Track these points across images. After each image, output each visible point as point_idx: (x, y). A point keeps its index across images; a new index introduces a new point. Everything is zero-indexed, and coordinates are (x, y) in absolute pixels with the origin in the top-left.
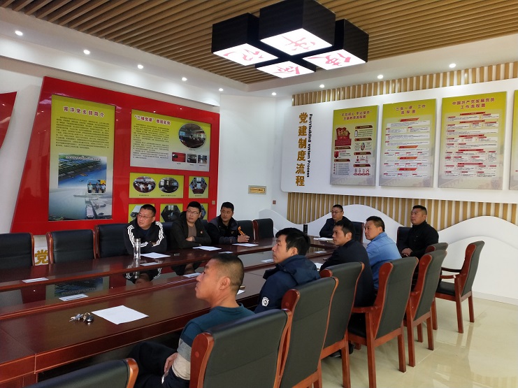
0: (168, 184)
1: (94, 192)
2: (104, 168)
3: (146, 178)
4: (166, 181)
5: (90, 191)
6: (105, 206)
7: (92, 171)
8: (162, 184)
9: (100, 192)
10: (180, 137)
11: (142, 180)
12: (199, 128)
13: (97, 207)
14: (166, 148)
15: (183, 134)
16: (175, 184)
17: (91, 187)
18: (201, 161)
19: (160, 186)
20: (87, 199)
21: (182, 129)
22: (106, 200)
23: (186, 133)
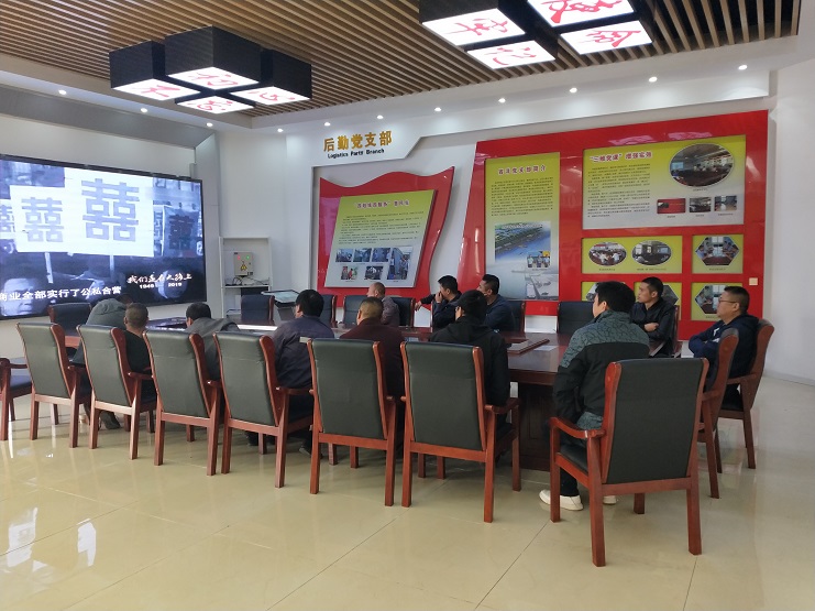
0: (649, 251)
1: (535, 266)
2: (547, 235)
3: (610, 244)
4: (645, 247)
5: (530, 266)
6: (549, 284)
7: (532, 240)
8: (639, 251)
9: (543, 265)
10: (673, 173)
11: (602, 248)
12: (717, 148)
13: (540, 285)
14: (646, 194)
15: (680, 166)
16: (664, 250)
17: (531, 260)
18: (723, 206)
19: (635, 255)
20: (527, 275)
21: (676, 159)
22: (550, 276)
23: (686, 163)
